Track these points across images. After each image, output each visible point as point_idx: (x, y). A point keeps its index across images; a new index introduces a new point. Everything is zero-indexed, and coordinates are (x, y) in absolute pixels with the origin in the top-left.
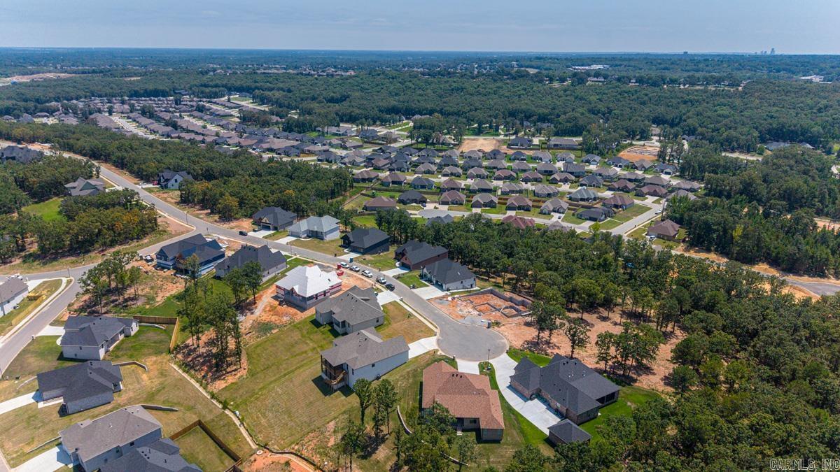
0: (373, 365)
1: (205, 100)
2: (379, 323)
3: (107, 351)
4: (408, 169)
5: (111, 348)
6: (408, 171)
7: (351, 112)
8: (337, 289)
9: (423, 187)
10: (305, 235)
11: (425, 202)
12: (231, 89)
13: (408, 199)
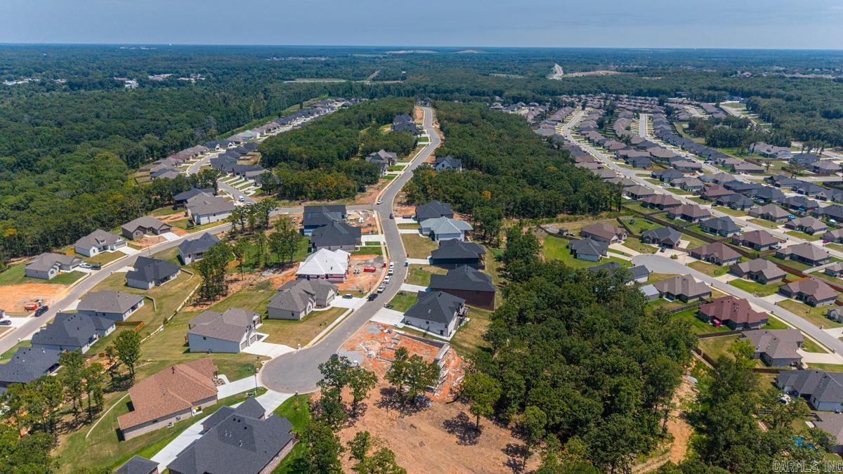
0: (205, 338)
1: (695, 102)
2: (292, 317)
3: (193, 261)
4: (743, 208)
5: (195, 261)
6: (742, 210)
7: (821, 130)
8: (338, 279)
9: (713, 231)
10: (428, 233)
11: (671, 247)
12: (733, 93)
13: (648, 237)
